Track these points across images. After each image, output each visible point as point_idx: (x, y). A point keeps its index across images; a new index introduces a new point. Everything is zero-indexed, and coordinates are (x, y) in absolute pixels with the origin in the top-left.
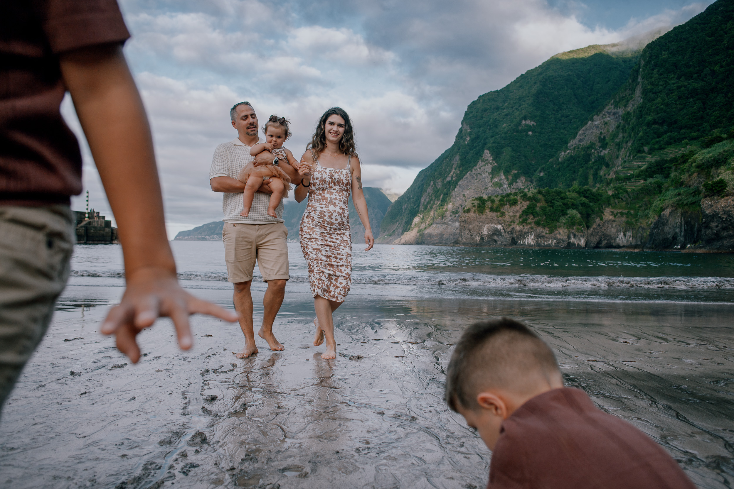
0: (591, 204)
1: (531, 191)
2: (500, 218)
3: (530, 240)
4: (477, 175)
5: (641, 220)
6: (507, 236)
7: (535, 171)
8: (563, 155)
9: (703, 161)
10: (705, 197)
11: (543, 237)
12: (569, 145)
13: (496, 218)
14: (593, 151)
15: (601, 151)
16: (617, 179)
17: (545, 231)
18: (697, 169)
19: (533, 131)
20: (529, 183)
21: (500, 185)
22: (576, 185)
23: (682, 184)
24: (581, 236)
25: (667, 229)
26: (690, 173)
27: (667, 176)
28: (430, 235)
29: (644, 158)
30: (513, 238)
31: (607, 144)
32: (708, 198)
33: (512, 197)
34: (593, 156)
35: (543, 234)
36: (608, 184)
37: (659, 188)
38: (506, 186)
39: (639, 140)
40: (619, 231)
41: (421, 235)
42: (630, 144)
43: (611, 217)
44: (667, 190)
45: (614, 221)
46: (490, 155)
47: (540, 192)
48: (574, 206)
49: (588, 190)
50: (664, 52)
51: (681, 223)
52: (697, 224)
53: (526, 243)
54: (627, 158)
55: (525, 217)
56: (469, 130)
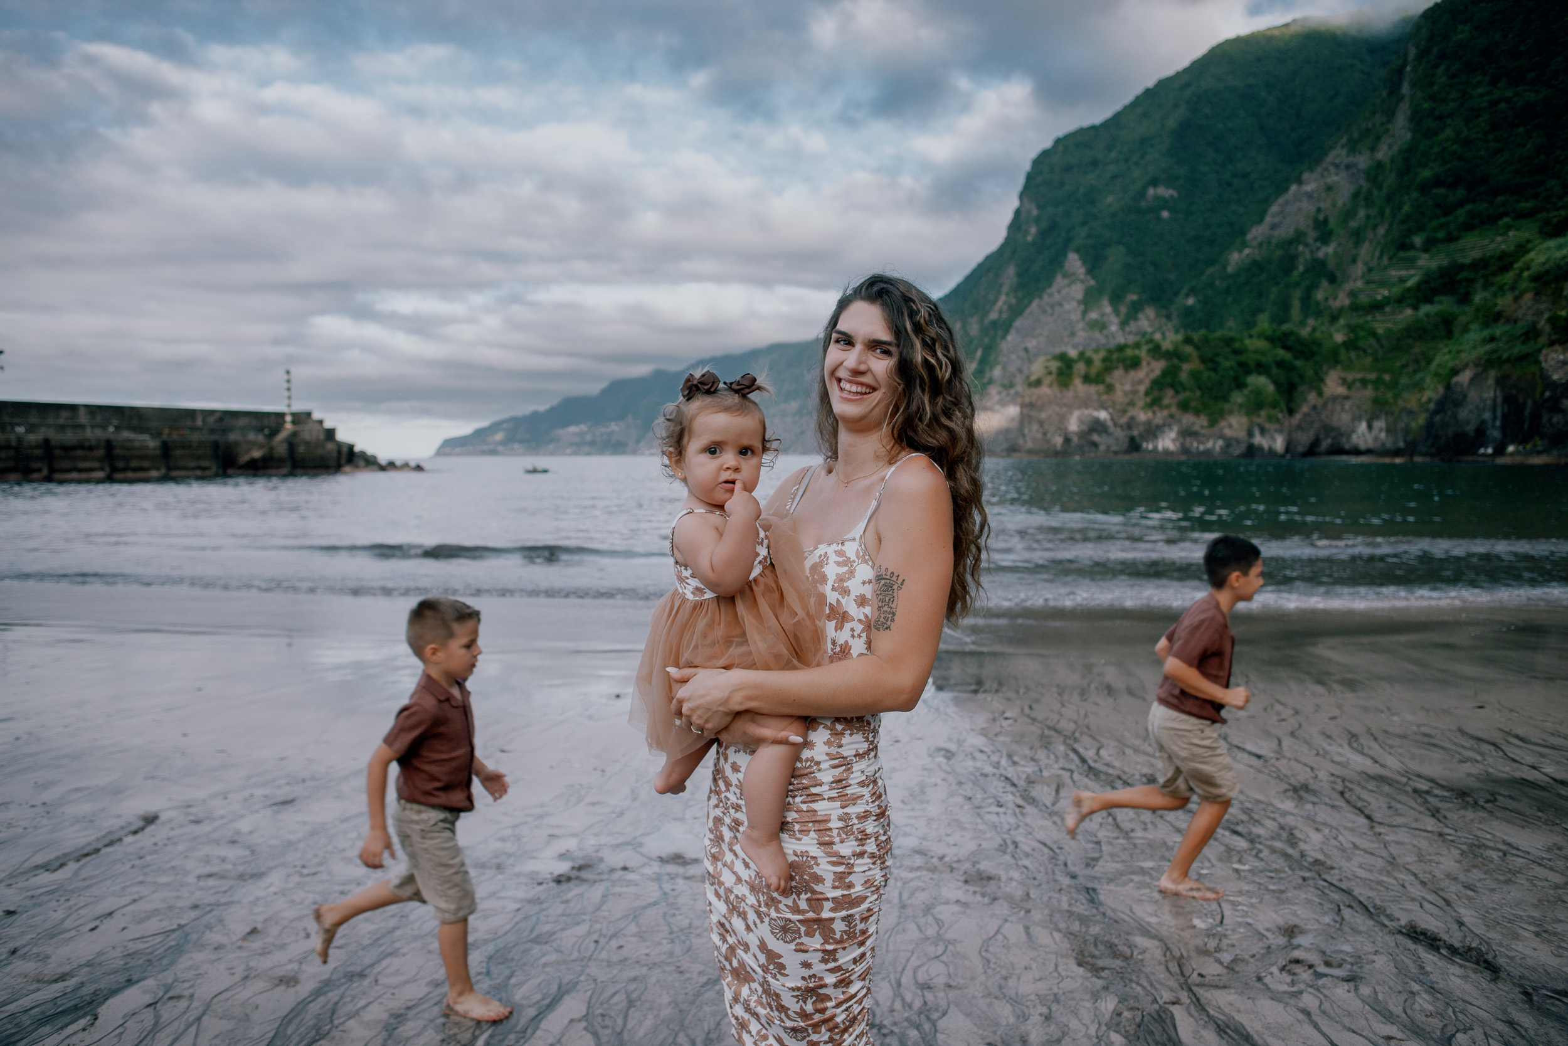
0: (1298, 363)
1: (1170, 339)
2: (1104, 397)
3: (1167, 442)
4: (1052, 306)
5: (1405, 395)
6: (1120, 434)
7: (1176, 294)
8: (1236, 259)
9: (1547, 267)
10: (1552, 344)
11: (1195, 434)
12: (1249, 237)
13: (1095, 397)
14: (1301, 248)
15: (1318, 249)
16: (1355, 308)
17: (1200, 423)
18: (1533, 285)
19: (1170, 210)
20: (1164, 320)
21: (1102, 326)
22: (1264, 323)
23: (1497, 317)
24: (1276, 431)
25: (1463, 413)
26: (1517, 293)
27: (1465, 299)
29: (1412, 260)
30: (1132, 439)
31: (1331, 233)
32: (1558, 347)
33: (1129, 352)
34: (1301, 260)
35: (1197, 428)
36: (1334, 318)
37: (1447, 326)
38: (1114, 328)
39: (1403, 222)
40: (1357, 419)
42: (1381, 231)
43: (1341, 390)
44: (1466, 329)
45: (1347, 398)
46: (1078, 263)
47: (1188, 341)
48: (1261, 368)
49: (1292, 333)
50: (1460, 27)
51: (1494, 400)
52: (1530, 402)
53: (1160, 447)
54: (1375, 261)
55: (1156, 394)
56: (1035, 212)
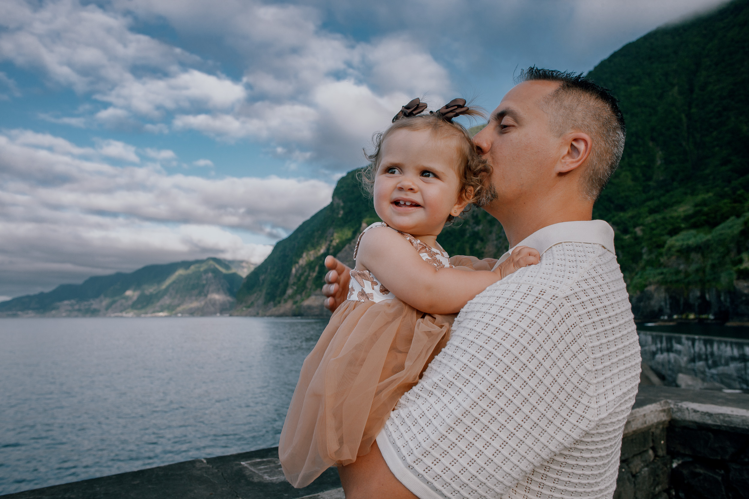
28: (310, 307)
41: (297, 307)
56: (342, 204)
